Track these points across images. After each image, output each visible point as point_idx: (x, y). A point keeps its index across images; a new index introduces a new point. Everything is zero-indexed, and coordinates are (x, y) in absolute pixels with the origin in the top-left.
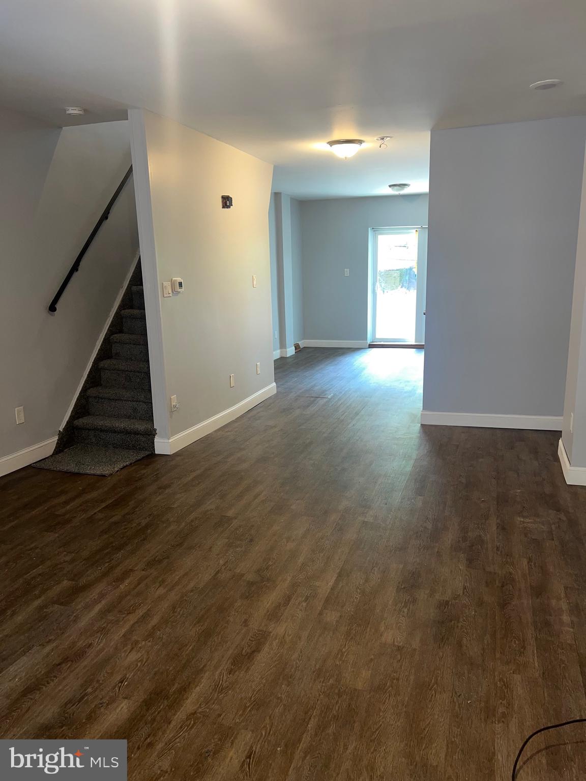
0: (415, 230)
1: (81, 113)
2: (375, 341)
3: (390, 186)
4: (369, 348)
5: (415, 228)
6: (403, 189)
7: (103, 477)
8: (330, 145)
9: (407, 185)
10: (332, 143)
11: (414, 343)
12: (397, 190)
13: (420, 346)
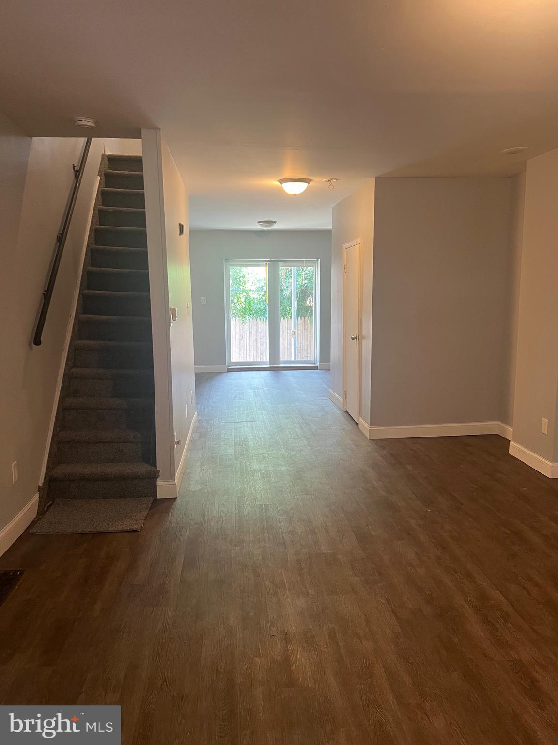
0: (265, 263)
1: (93, 125)
2: (230, 365)
3: (258, 222)
4: (228, 371)
5: (264, 261)
6: (270, 226)
7: (136, 533)
8: (280, 182)
9: (274, 222)
10: (282, 181)
11: (268, 366)
12: (266, 226)
13: (275, 368)
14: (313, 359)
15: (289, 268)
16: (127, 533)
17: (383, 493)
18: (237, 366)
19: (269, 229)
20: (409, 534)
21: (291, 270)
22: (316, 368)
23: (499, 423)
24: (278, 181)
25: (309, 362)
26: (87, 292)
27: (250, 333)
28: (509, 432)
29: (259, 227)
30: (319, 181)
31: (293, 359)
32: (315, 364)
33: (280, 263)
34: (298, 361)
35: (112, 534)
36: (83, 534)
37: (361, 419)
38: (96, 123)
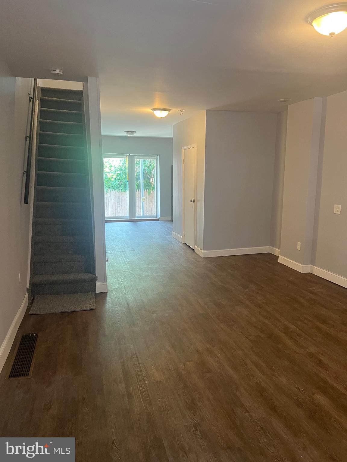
3: (125, 132)
5: (126, 155)
6: (132, 134)
7: (94, 311)
8: (153, 110)
9: (135, 132)
10: (154, 110)
11: (129, 219)
12: (130, 134)
13: (133, 220)
14: (155, 215)
15: (139, 159)
16: (88, 311)
17: (221, 284)
18: (109, 219)
19: (131, 136)
20: (241, 302)
21: (139, 160)
22: (158, 220)
23: (271, 247)
24: (151, 109)
25: (153, 216)
26: (39, 172)
27: (111, 199)
28: (276, 251)
29: (125, 134)
30: (175, 110)
31: (142, 215)
32: (157, 217)
33: (135, 156)
34: (145, 216)
35: (79, 312)
36: (62, 313)
37: (196, 247)
38: (63, 73)
